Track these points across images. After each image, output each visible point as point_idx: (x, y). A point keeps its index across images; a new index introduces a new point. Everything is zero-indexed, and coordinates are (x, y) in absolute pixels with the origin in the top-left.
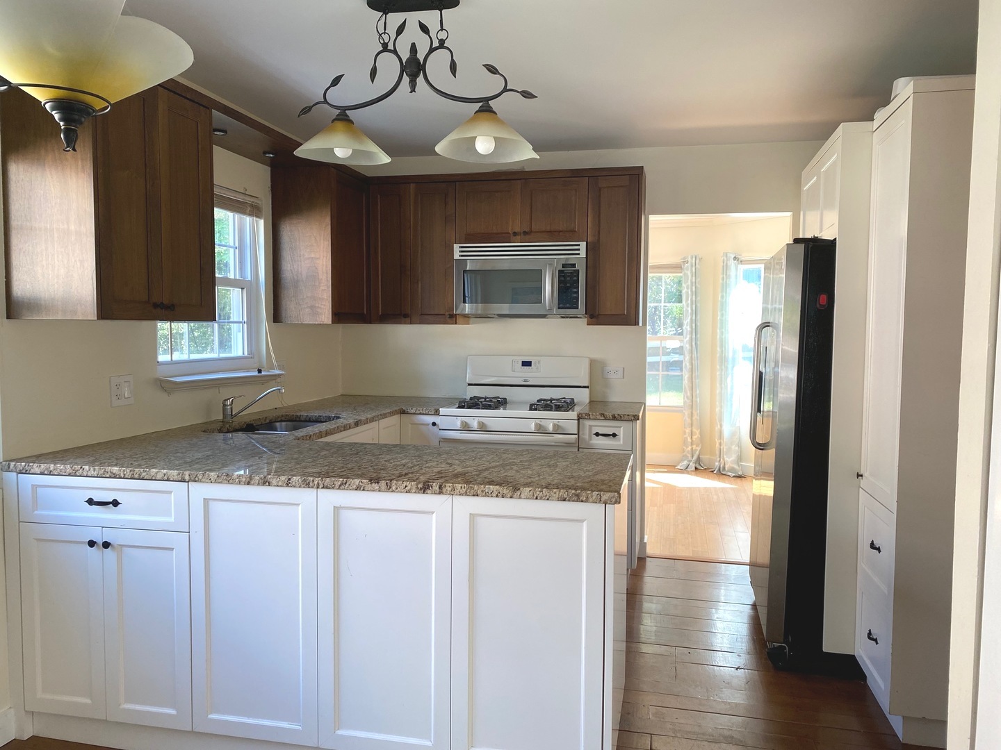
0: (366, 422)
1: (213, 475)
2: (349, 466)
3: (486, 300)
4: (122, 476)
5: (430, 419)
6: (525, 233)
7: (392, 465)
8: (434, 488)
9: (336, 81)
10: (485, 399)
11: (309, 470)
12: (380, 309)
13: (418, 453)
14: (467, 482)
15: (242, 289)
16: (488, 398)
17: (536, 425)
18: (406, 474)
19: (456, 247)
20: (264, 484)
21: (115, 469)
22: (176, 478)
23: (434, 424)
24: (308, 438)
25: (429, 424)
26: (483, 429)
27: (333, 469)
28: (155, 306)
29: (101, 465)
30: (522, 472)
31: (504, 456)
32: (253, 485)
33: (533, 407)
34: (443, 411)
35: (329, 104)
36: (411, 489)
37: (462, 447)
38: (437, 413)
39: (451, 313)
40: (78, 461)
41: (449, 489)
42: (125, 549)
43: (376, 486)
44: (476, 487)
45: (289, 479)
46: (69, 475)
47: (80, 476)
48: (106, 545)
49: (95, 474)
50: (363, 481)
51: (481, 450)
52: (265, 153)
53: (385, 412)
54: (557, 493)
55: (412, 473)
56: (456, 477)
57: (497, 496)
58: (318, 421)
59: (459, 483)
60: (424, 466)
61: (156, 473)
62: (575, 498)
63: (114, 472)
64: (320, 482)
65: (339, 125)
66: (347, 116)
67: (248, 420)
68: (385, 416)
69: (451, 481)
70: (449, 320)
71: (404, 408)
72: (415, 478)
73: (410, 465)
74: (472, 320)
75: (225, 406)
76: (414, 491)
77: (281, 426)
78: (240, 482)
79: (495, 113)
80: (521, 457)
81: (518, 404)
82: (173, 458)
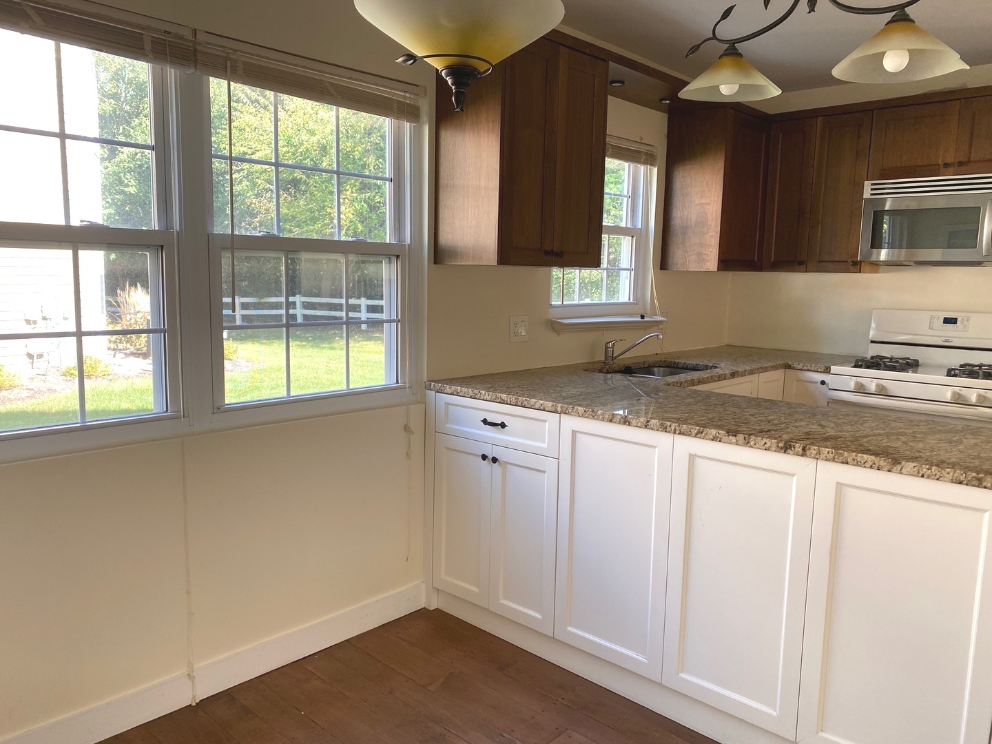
0: (744, 374)
1: (581, 409)
2: (710, 416)
3: (912, 244)
4: (509, 402)
5: (819, 377)
6: (961, 164)
7: (756, 419)
8: (796, 449)
9: (727, 14)
10: (891, 359)
11: (669, 415)
12: (773, 255)
13: (789, 411)
14: (836, 448)
15: (632, 237)
16: (894, 358)
17: (954, 394)
18: (769, 431)
19: (867, 185)
20: (624, 423)
21: (504, 396)
22: (550, 409)
23: (823, 383)
24: (679, 384)
25: (817, 382)
26: (882, 392)
27: (693, 417)
28: (547, 253)
29: (493, 391)
30: (910, 444)
31: (894, 424)
32: (615, 423)
33: (951, 373)
34: (834, 369)
35: (718, 40)
36: (770, 447)
37: (844, 410)
38: (827, 371)
39: (854, 259)
40: (478, 386)
41: (814, 452)
42: (509, 466)
43: (733, 439)
44: (846, 454)
45: (648, 422)
46: (471, 397)
47: (478, 399)
48: (495, 460)
49: (489, 398)
50: (720, 432)
51: (867, 415)
52: (662, 100)
53: (766, 365)
54: (951, 474)
55: (776, 430)
56: (825, 440)
57: (871, 467)
58: (695, 368)
59: (826, 448)
60: (792, 425)
61: (535, 403)
62: (975, 483)
63: (503, 398)
64: (677, 428)
65: (727, 60)
66: (736, 49)
67: (627, 363)
68: (766, 369)
69: (818, 444)
70: (852, 268)
71: (790, 363)
72: (777, 436)
73: (776, 422)
74: (882, 268)
75: (607, 348)
76: (774, 449)
77: (659, 371)
78: (603, 419)
79: (912, 21)
80: (916, 427)
81: (933, 368)
82: (552, 391)
